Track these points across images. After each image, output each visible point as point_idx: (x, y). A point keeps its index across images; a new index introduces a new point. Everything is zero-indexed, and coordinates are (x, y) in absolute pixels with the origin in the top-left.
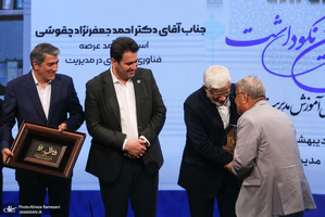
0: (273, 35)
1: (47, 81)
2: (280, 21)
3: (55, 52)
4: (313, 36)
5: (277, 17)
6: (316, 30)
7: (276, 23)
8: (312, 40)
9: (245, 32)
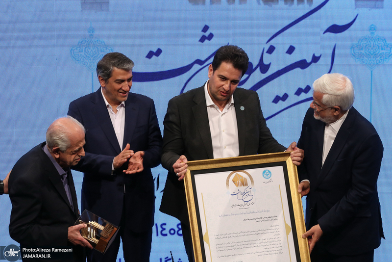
0: (199, 62)
1: (118, 103)
2: (211, 36)
4: (266, 62)
6: (271, 50)
7: (202, 39)
8: (264, 68)
9: (150, 55)
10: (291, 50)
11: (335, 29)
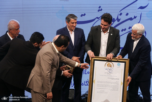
0: (97, 18)
1: (72, 30)
2: (101, 10)
3: (75, 18)
4: (119, 18)
5: (100, 7)
6: (121, 14)
7: (99, 11)
8: (118, 20)
9: (82, 15)
10: (127, 14)
11: (141, 8)
